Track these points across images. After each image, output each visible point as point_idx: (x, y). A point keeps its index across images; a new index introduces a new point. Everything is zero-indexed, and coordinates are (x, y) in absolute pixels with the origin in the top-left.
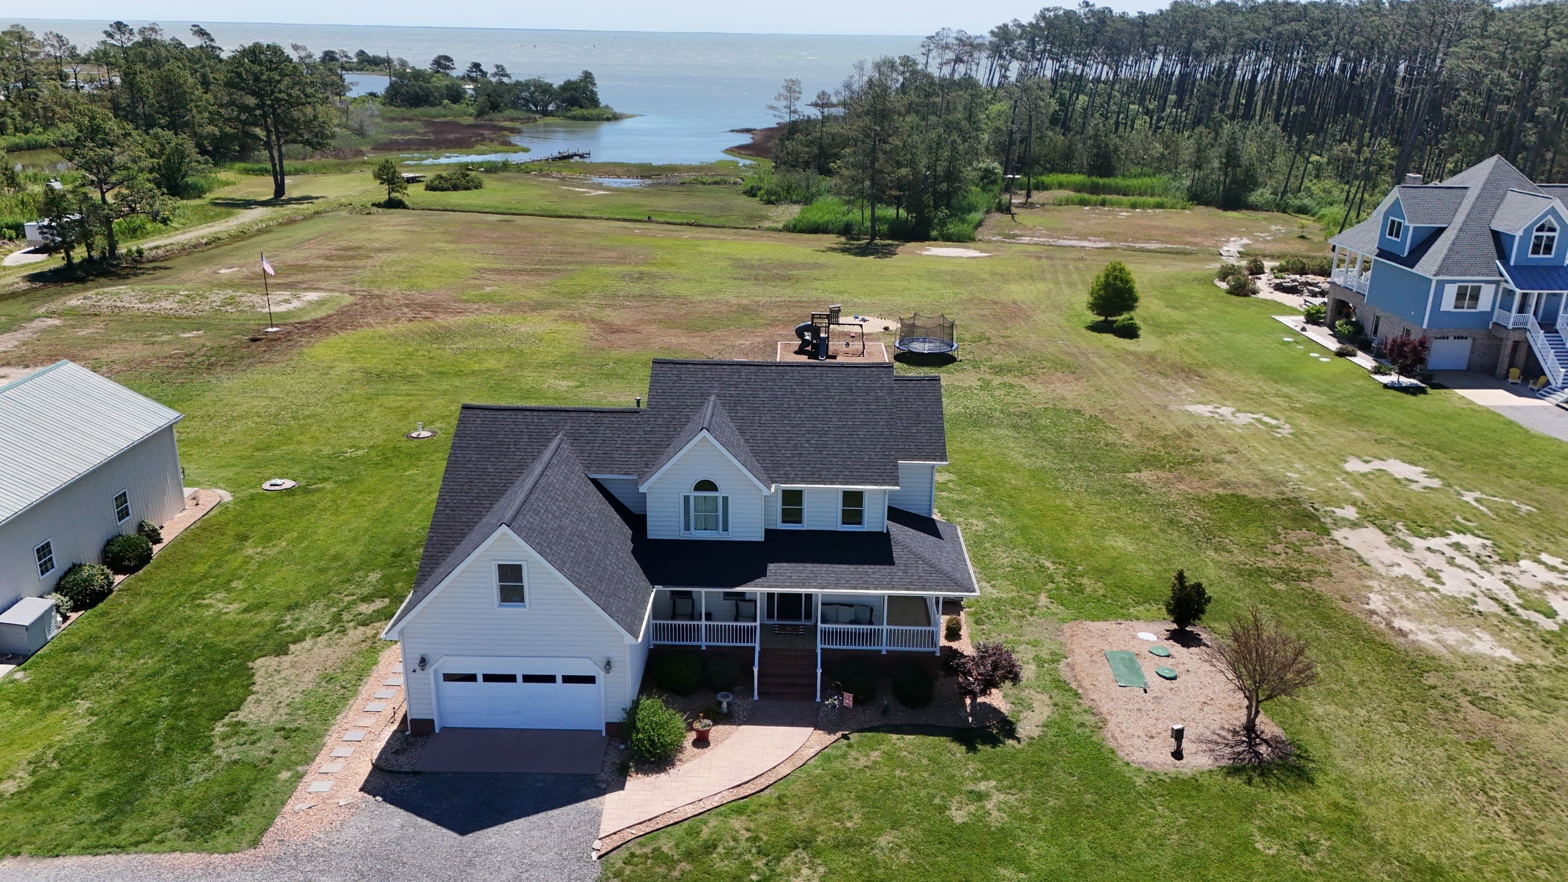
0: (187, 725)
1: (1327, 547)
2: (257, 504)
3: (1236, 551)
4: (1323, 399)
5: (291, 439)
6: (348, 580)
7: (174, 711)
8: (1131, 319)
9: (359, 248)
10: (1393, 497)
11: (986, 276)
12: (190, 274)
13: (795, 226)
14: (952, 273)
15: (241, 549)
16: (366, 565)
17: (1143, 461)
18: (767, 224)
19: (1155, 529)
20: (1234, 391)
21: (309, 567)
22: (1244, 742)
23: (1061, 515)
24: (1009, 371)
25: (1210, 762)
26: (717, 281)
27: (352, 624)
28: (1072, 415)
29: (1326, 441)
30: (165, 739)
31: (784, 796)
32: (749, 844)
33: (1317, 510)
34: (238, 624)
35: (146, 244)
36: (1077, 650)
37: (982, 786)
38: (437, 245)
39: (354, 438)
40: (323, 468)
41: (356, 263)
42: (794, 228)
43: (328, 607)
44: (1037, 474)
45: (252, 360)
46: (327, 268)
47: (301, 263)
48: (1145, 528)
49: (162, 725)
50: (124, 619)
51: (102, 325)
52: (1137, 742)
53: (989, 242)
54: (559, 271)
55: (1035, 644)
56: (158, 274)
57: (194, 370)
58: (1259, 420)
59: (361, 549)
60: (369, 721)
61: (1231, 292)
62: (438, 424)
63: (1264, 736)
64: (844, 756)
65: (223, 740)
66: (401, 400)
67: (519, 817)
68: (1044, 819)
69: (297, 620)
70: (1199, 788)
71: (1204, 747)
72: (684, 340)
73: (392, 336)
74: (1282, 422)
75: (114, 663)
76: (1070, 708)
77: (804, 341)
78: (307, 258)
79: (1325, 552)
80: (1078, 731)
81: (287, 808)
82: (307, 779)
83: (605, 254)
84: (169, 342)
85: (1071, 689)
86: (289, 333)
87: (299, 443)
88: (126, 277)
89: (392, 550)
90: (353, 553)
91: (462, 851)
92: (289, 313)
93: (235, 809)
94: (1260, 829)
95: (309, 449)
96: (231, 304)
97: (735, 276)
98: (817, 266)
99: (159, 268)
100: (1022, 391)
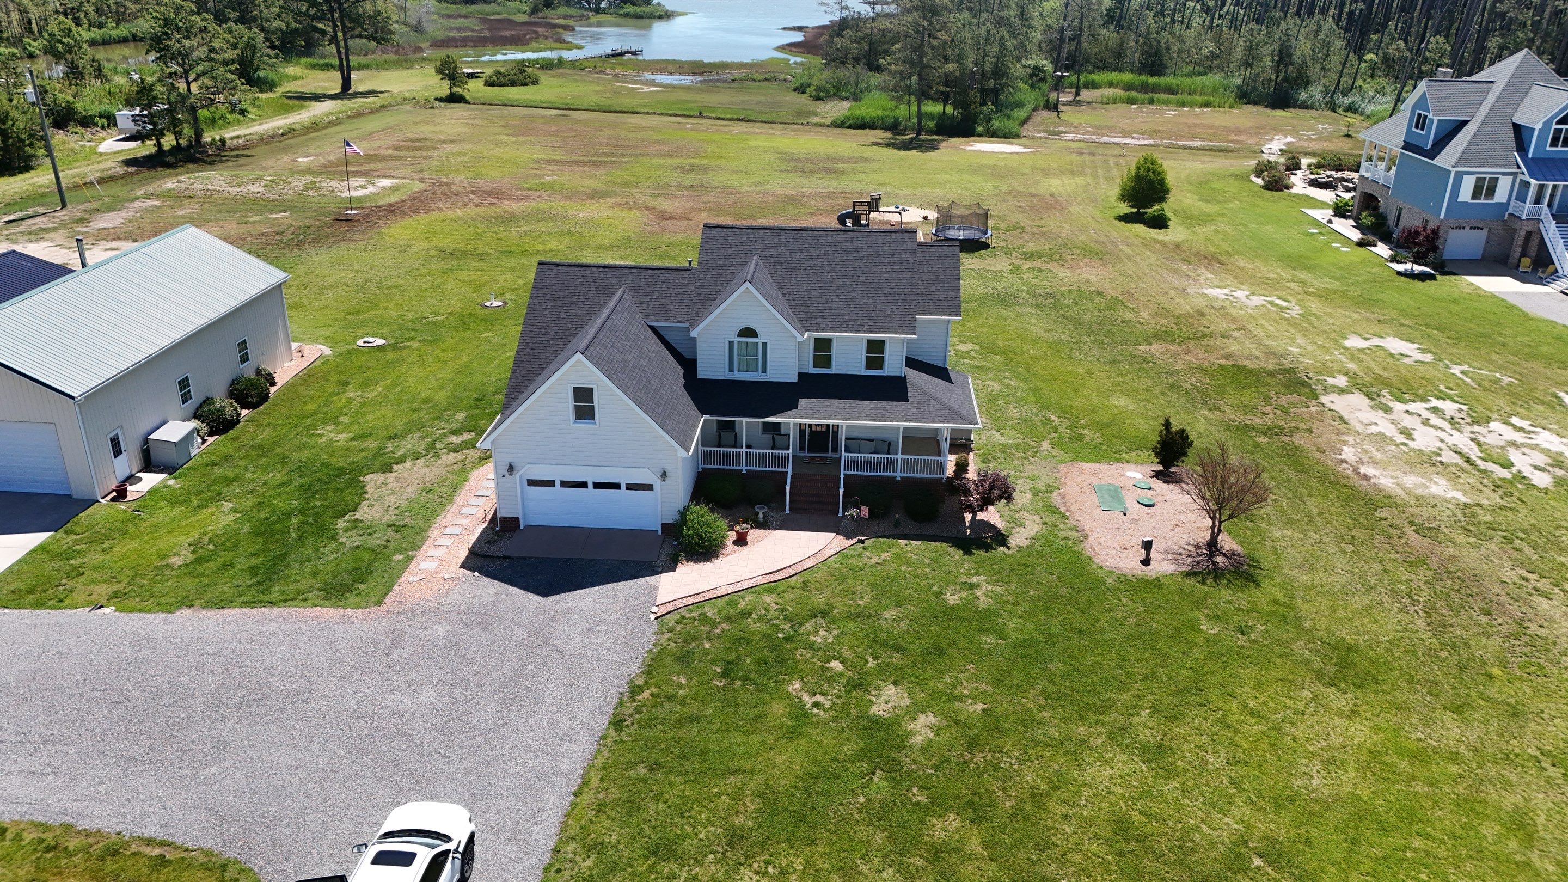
0: (315, 521)
1: (1313, 409)
2: (353, 357)
3: (1228, 411)
4: (1337, 284)
5: (378, 305)
6: (438, 418)
7: (303, 511)
8: (1162, 210)
9: (425, 139)
10: (1384, 369)
11: (1027, 171)
12: (270, 162)
13: (843, 123)
14: (994, 168)
15: (344, 392)
17: (1155, 336)
18: (815, 120)
19: (1157, 392)
20: (1252, 277)
21: (404, 407)
22: (1204, 554)
23: (1072, 380)
24: (1040, 257)
25: (1172, 568)
26: (765, 173)
27: (444, 451)
28: (1094, 296)
29: (1331, 321)
30: (298, 530)
32: (777, 613)
33: (1310, 378)
34: (348, 449)
35: (228, 134)
36: (1069, 484)
37: (974, 580)
38: (498, 137)
39: (434, 305)
40: (408, 330)
41: (424, 153)
42: (841, 124)
43: (423, 438)
44: (1054, 346)
45: (337, 238)
46: (397, 158)
47: (373, 153)
48: (1147, 391)
49: (294, 521)
50: (252, 443)
51: (197, 206)
53: (1033, 138)
54: (614, 162)
55: (1033, 479)
56: (242, 161)
57: (284, 246)
58: (1271, 303)
59: (447, 394)
60: (465, 521)
61: (1265, 187)
62: (508, 296)
63: (1222, 550)
64: (860, 555)
65: (346, 531)
66: (473, 275)
68: (1024, 604)
69: (397, 447)
70: (1160, 586)
71: (1170, 556)
73: (461, 219)
74: (1293, 304)
75: (248, 475)
76: (1057, 526)
78: (377, 149)
79: (1310, 413)
80: (1062, 542)
81: (403, 579)
82: (416, 560)
83: (658, 147)
84: (259, 222)
85: (1060, 512)
86: (368, 215)
88: (212, 163)
89: (474, 396)
90: (441, 397)
91: (545, 611)
92: (366, 197)
93: (360, 579)
94: (1207, 616)
95: (395, 314)
96: (312, 189)
97: (783, 168)
98: (862, 160)
99: (242, 156)
100: (1049, 275)
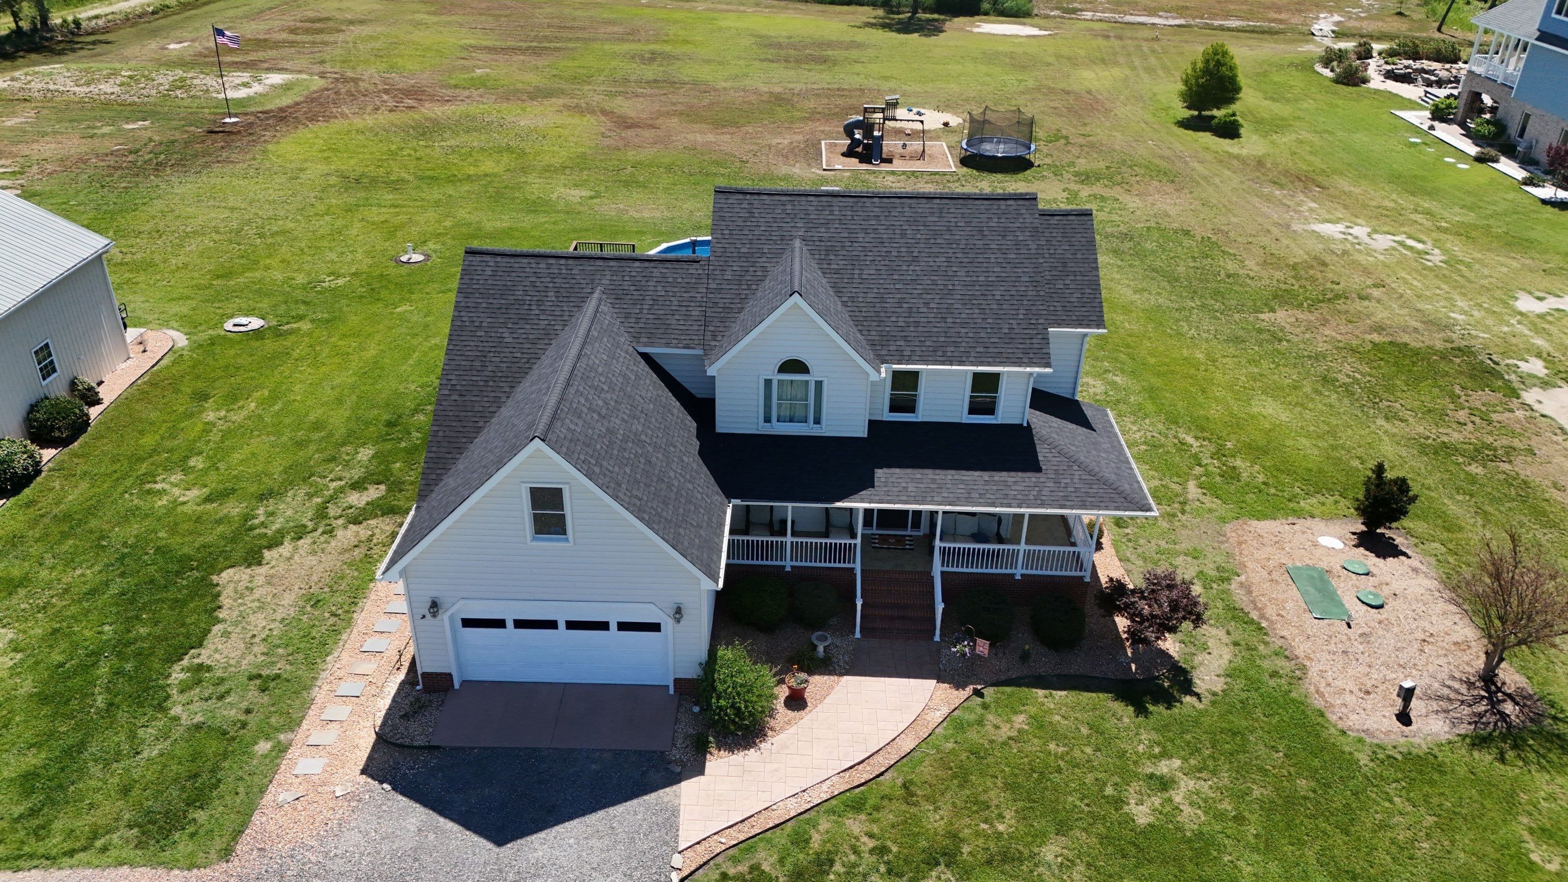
0: (136, 669)
1: (1520, 414)
2: (218, 350)
3: (1411, 420)
4: (1471, 217)
5: (256, 262)
6: (333, 459)
7: (120, 647)
8: (1234, 114)
9: (328, 19)
11: (1051, 60)
12: (132, 50)
14: (1012, 55)
15: (200, 412)
16: (354, 438)
17: (1275, 297)
19: (1308, 389)
20: (1365, 206)
21: (284, 439)
22: (1483, 697)
23: (1192, 371)
24: (1098, 180)
25: (1446, 729)
26: (741, 62)
27: (340, 522)
28: (1182, 237)
29: (1486, 272)
30: (108, 689)
31: (911, 782)
32: (874, 858)
33: (1497, 363)
34: (198, 520)
35: (83, 14)
36: (1249, 564)
37: (1164, 768)
39: (332, 262)
40: (297, 302)
41: (326, 37)
43: (310, 496)
44: (1154, 315)
45: (208, 159)
46: (292, 44)
47: (262, 37)
48: (1295, 388)
49: (103, 669)
50: (56, 511)
51: (32, 114)
52: (1349, 699)
53: (1047, 17)
54: (559, 49)
55: (1195, 554)
56: (99, 49)
57: (138, 171)
58: (1401, 243)
59: (347, 414)
60: (368, 667)
61: (1337, 81)
62: (431, 245)
63: (1505, 689)
64: (980, 722)
65: (182, 692)
66: (385, 214)
67: (570, 818)
68: (1253, 818)
69: (272, 514)
70: (1440, 768)
71: (1435, 706)
72: (710, 137)
73: (371, 130)
74: (1429, 247)
75: (44, 574)
76: (1256, 649)
77: (853, 139)
78: (269, 31)
79: (1518, 421)
80: (1272, 683)
81: (268, 799)
82: (292, 753)
83: (610, 29)
84: (110, 135)
85: (1252, 622)
86: (251, 125)
87: (267, 268)
88: (61, 53)
89: (386, 417)
90: (338, 420)
91: (500, 871)
92: (249, 98)
93: (198, 799)
94: (1531, 831)
95: (279, 276)
96: (180, 88)
97: (762, 57)
98: (853, 45)
99: (101, 42)
100: (1117, 206)
